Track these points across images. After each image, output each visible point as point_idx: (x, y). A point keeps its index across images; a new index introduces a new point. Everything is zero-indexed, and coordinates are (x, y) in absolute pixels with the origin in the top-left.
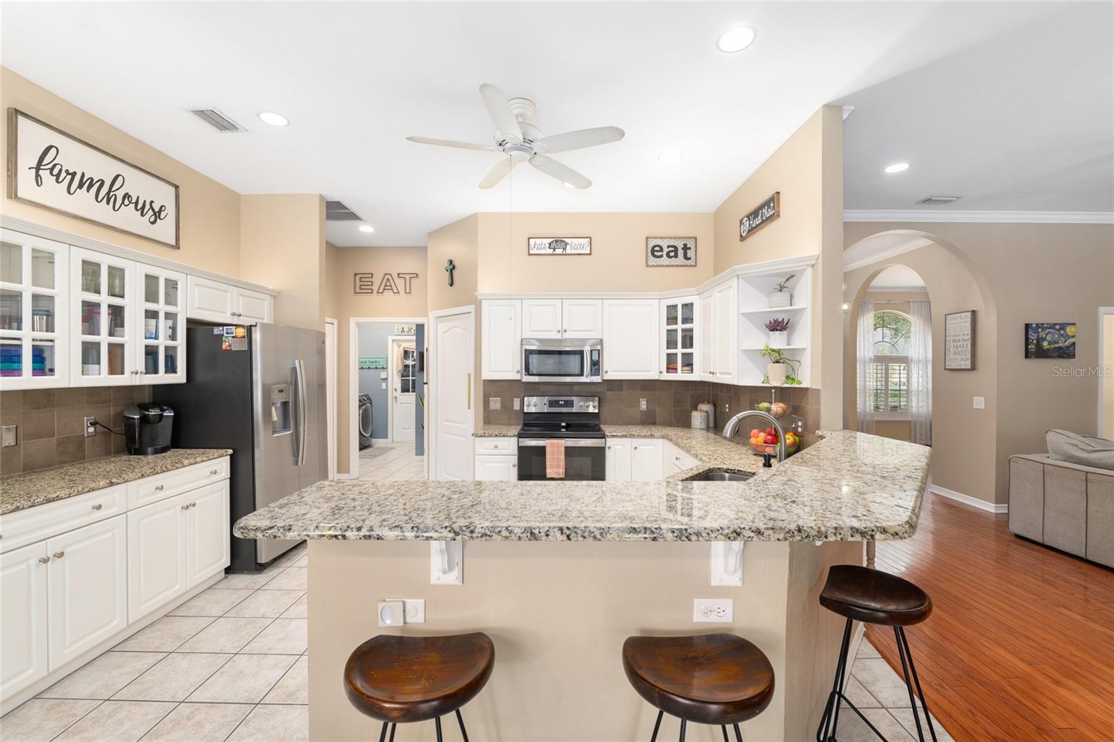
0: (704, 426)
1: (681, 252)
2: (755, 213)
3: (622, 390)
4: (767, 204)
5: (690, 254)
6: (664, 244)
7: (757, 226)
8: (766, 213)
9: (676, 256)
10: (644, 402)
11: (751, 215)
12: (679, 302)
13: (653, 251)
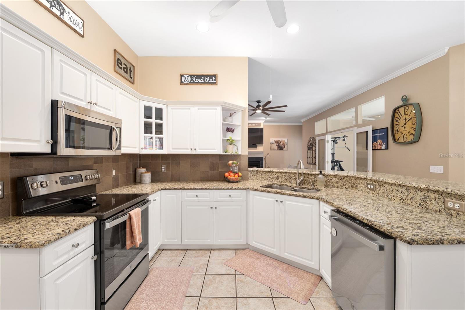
0: (150, 181)
1: (129, 71)
2: (199, 77)
3: (102, 163)
4: (211, 77)
5: (132, 74)
6: (123, 61)
7: (199, 83)
8: (208, 80)
9: (127, 72)
10: (114, 171)
11: (194, 76)
12: (154, 106)
13: (118, 63)
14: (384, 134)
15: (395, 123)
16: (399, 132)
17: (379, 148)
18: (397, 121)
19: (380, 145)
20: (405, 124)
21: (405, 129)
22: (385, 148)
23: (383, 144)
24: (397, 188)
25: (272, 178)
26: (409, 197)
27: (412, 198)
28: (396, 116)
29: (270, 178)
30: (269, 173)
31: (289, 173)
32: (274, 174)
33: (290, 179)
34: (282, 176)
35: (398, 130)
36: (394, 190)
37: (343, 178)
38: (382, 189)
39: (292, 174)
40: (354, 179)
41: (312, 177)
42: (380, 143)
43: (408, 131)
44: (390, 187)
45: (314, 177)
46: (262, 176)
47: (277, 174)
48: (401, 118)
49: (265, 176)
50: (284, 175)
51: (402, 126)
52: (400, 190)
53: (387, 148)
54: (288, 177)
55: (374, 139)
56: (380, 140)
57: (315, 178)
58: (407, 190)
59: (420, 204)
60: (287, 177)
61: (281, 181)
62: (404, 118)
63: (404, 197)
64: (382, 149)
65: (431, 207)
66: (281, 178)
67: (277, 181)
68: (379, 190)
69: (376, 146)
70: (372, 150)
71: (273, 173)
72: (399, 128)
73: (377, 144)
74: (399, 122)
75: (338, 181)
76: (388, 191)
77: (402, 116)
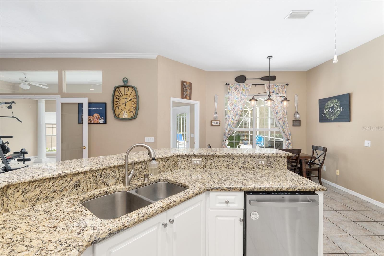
14: (101, 108)
15: (116, 100)
16: (120, 109)
17: (95, 122)
18: (117, 98)
19: (97, 119)
20: (126, 102)
21: (125, 107)
22: (103, 122)
23: (100, 118)
24: (224, 159)
25: (61, 191)
26: (234, 164)
27: (236, 164)
28: (117, 93)
29: (55, 191)
30: (52, 182)
31: (103, 169)
32: (69, 179)
33: (105, 180)
34: (89, 178)
35: (118, 107)
36: (221, 161)
37: (168, 159)
38: (209, 162)
39: (109, 170)
40: (176, 158)
41: (140, 166)
42: (96, 117)
43: (128, 109)
44: (217, 159)
45: (141, 167)
46: (28, 195)
47: (75, 179)
48: (121, 97)
49: (38, 192)
50: (93, 176)
51: (123, 104)
52: (226, 160)
53: (105, 123)
54: (101, 176)
55: (90, 113)
56: (97, 114)
57: (143, 167)
58: (232, 159)
59: (241, 167)
60: (99, 178)
61: (85, 188)
62: (125, 97)
63: (230, 165)
64: (99, 123)
65: (248, 167)
66: (86, 183)
67: (77, 192)
68: (206, 164)
69: (92, 119)
70: (89, 123)
71: (65, 179)
72: (119, 105)
73: (93, 117)
74: (119, 100)
75: (164, 163)
76: (215, 163)
77: (123, 95)
